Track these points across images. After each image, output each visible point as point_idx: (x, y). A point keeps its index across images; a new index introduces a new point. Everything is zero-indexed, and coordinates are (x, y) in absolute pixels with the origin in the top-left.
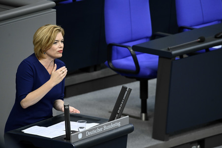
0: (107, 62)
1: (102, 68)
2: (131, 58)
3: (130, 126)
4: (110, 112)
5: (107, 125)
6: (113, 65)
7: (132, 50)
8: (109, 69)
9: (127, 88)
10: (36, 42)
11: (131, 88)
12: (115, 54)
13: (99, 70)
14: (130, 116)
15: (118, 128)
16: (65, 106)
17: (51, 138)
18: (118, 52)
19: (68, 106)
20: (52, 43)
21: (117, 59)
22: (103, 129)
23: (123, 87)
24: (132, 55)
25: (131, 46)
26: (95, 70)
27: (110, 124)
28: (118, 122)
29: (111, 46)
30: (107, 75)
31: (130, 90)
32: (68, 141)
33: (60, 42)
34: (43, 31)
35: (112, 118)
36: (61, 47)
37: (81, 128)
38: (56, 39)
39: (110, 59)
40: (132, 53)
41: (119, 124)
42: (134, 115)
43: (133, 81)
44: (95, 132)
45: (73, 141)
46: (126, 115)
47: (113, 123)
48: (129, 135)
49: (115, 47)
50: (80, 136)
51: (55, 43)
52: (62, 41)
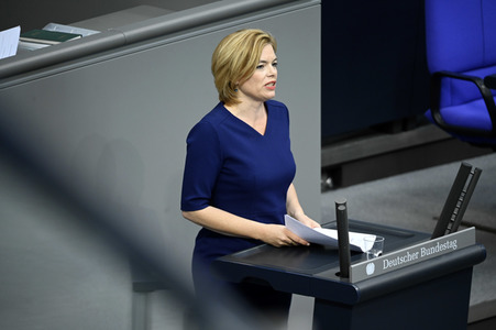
0: (428, 112)
1: (418, 125)
2: (482, 102)
3: (479, 249)
4: (435, 218)
5: (427, 246)
6: (442, 118)
7: (483, 87)
8: (433, 126)
9: (471, 168)
11: (480, 167)
12: (446, 95)
13: (413, 128)
14: (478, 228)
15: (451, 252)
16: (337, 205)
18: (453, 90)
19: (345, 204)
20: (252, 67)
21: (452, 105)
22: (419, 255)
23: (462, 165)
24: (484, 97)
25: (483, 77)
26: (405, 129)
27: (435, 244)
28: (451, 239)
29: (439, 77)
30: (430, 139)
31: (479, 172)
32: (345, 280)
33: (270, 65)
35: (439, 232)
36: (273, 76)
38: (262, 59)
39: (436, 105)
40: (484, 92)
41: (453, 245)
42: (488, 225)
43: (486, 154)
44: (403, 260)
45: (354, 279)
46: (468, 225)
47: (442, 242)
49: (448, 79)
50: (370, 269)
51: (261, 66)
52: (274, 64)
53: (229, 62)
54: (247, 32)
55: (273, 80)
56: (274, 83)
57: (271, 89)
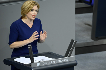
9: (74, 40)
10: (22, 8)
17: (25, 64)
22: (55, 62)
33: (35, 11)
34: (27, 3)
37: (42, 60)
38: (33, 9)
41: (67, 60)
44: (49, 63)
48: (75, 67)
51: (32, 11)
52: (36, 11)
53: (25, 8)
54: (31, 1)
55: (35, 15)
56: (35, 16)
57: (34, 18)
